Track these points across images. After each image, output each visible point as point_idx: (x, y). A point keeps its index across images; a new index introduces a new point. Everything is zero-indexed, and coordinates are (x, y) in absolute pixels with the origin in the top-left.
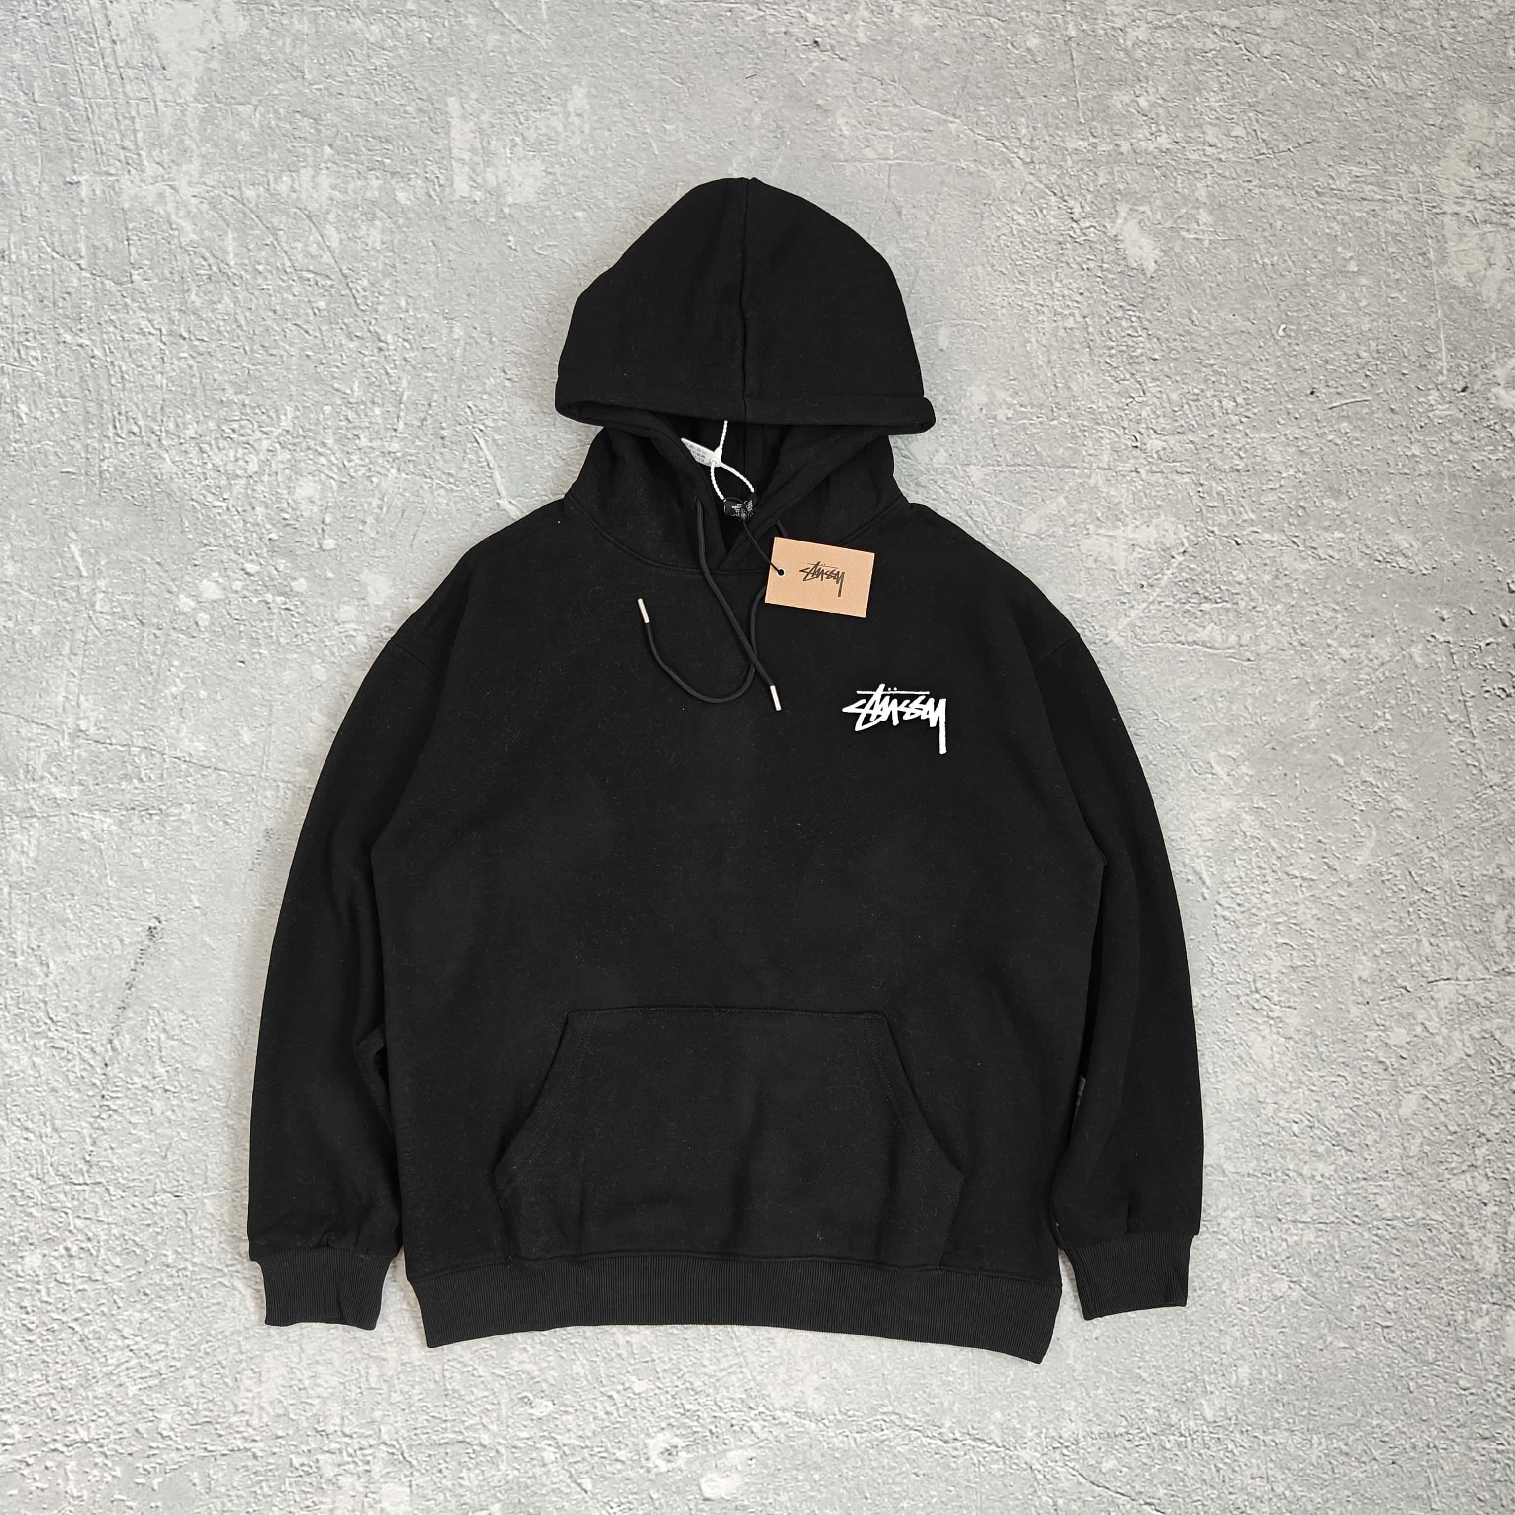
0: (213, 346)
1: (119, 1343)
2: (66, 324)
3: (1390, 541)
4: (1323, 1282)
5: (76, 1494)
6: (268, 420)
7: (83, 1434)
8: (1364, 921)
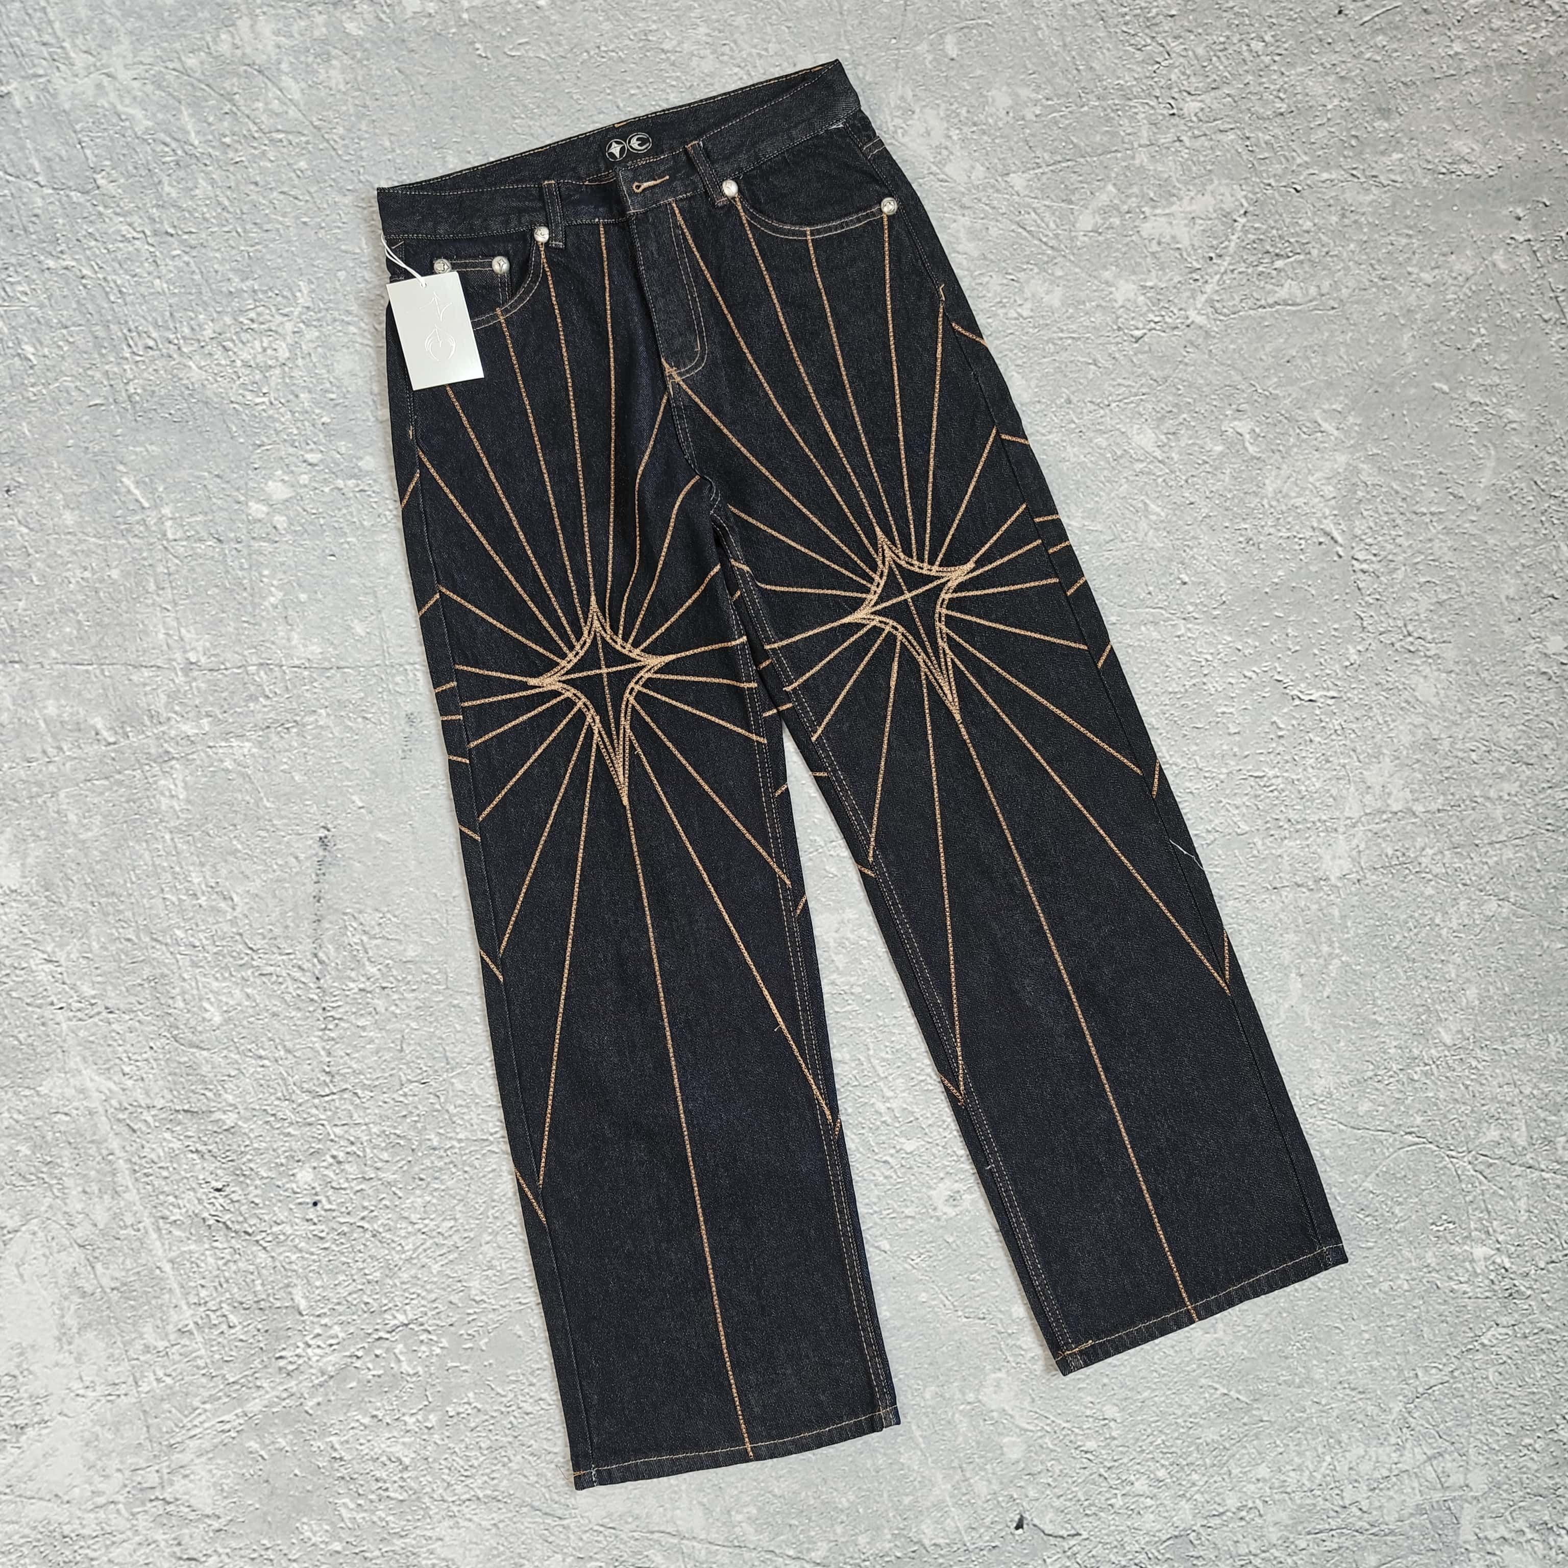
0: (204, 236)
1: (410, 1229)
2: (44, 249)
3: (1451, 149)
4: (1529, 894)
5: (411, 1372)
6: (284, 301)
7: (402, 1318)
8: (1500, 541)
